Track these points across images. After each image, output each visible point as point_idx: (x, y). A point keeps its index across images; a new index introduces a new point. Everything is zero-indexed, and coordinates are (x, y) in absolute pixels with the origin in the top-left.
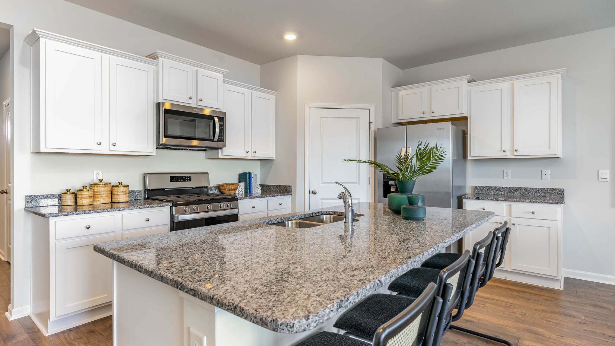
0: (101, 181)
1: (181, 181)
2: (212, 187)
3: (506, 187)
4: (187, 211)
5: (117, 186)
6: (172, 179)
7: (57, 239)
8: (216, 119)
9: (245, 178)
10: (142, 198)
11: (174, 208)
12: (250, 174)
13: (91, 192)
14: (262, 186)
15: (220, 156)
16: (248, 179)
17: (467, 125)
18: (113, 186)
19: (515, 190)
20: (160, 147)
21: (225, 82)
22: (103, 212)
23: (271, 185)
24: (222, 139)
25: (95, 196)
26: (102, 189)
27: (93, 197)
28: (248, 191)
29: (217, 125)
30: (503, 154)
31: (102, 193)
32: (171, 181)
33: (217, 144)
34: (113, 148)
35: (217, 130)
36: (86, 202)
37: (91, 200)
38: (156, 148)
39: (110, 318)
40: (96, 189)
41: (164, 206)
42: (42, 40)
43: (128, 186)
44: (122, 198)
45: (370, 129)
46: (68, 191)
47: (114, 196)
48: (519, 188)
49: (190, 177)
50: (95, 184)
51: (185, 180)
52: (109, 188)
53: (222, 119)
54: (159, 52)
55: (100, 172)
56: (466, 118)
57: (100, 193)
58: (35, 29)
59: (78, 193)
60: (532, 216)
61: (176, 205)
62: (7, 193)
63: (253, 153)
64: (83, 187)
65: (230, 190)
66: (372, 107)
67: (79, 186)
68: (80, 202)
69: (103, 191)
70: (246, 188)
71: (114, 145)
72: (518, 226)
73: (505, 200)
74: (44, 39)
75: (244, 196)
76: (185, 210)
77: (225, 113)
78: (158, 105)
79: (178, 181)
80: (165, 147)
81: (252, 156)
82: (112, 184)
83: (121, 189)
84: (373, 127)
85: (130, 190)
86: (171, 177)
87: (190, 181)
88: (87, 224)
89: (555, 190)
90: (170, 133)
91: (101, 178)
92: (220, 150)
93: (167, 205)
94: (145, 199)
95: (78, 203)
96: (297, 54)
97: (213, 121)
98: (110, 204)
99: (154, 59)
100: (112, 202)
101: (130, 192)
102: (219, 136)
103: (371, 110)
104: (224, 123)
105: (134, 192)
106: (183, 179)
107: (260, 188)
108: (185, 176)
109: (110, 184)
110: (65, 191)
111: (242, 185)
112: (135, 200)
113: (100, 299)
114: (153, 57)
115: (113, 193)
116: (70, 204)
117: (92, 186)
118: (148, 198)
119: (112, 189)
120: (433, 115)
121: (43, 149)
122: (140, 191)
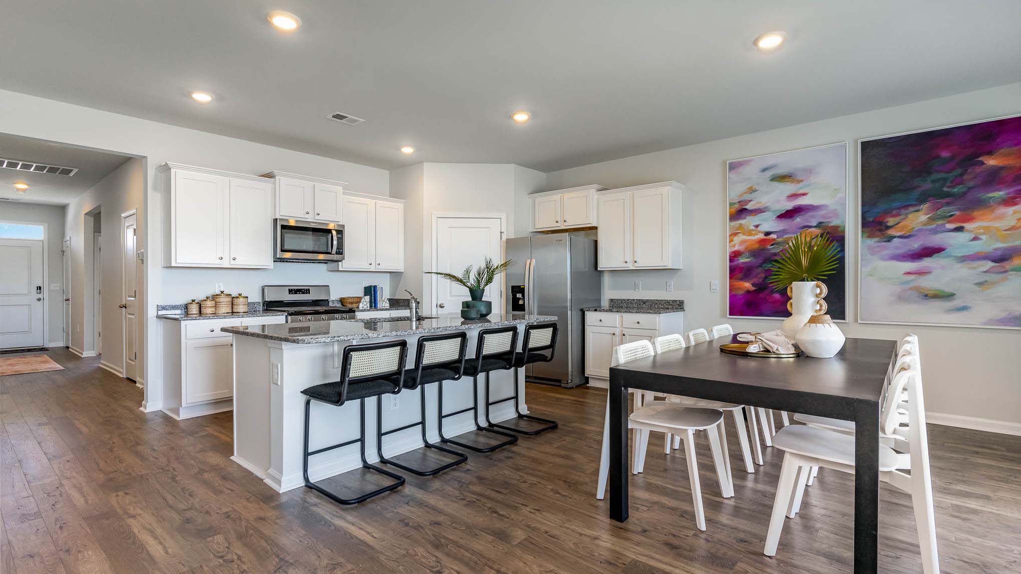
0: (222, 292)
1: (300, 294)
2: (334, 301)
3: (637, 300)
4: (301, 320)
5: (237, 297)
6: (290, 291)
7: (188, 339)
8: (334, 233)
9: (370, 291)
10: (261, 310)
11: (289, 317)
12: (375, 287)
13: (213, 302)
14: (390, 300)
15: (340, 269)
16: (373, 293)
17: (596, 234)
18: (233, 297)
19: (644, 302)
20: (277, 260)
21: (344, 193)
22: (225, 318)
23: (399, 299)
24: (340, 252)
25: (217, 306)
26: (224, 300)
27: (216, 307)
28: (373, 305)
29: (335, 238)
30: (626, 265)
31: (224, 303)
32: (289, 294)
33: (336, 257)
34: (232, 262)
35: (335, 243)
36: (209, 311)
37: (214, 309)
38: (274, 261)
39: (232, 411)
40: (218, 300)
41: (279, 315)
42: (173, 171)
43: (247, 297)
44: (241, 308)
45: (501, 239)
46: (193, 301)
47: (235, 307)
48: (647, 300)
49: (309, 289)
50: (217, 295)
51: (303, 293)
52: (229, 299)
53: (340, 232)
54: (276, 172)
55: (221, 284)
56: (596, 228)
57: (222, 304)
58: (168, 162)
59: (202, 303)
60: (638, 326)
61: (291, 314)
62: (126, 307)
63: (377, 265)
64: (207, 297)
65: (352, 303)
66: (504, 216)
67: (203, 297)
68: (204, 311)
69: (224, 302)
70: (371, 302)
71: (234, 259)
72: (628, 336)
73: (617, 312)
74: (175, 170)
75: (369, 308)
76: (300, 320)
77: (343, 226)
78: (275, 220)
79: (297, 294)
80: (282, 260)
81: (376, 269)
82: (233, 296)
83: (241, 300)
84: (504, 237)
85: (249, 301)
86: (289, 289)
87: (309, 293)
88: (211, 328)
89: (676, 301)
90: (286, 247)
91: (222, 290)
92: (340, 263)
93: (282, 315)
94: (263, 311)
95: (202, 312)
96: (423, 162)
97: (330, 235)
98: (231, 314)
99: (270, 177)
100: (232, 312)
101: (249, 304)
102: (337, 249)
103: (502, 220)
104: (342, 236)
105: (254, 303)
106: (302, 292)
107: (388, 302)
108: (304, 289)
109: (230, 295)
110: (191, 302)
111: (367, 298)
112: (254, 311)
113: (222, 394)
114: (270, 176)
115: (234, 303)
116: (195, 313)
117: (214, 297)
118: (266, 310)
119: (233, 300)
120: (566, 224)
121: (173, 264)
122: (259, 303)
